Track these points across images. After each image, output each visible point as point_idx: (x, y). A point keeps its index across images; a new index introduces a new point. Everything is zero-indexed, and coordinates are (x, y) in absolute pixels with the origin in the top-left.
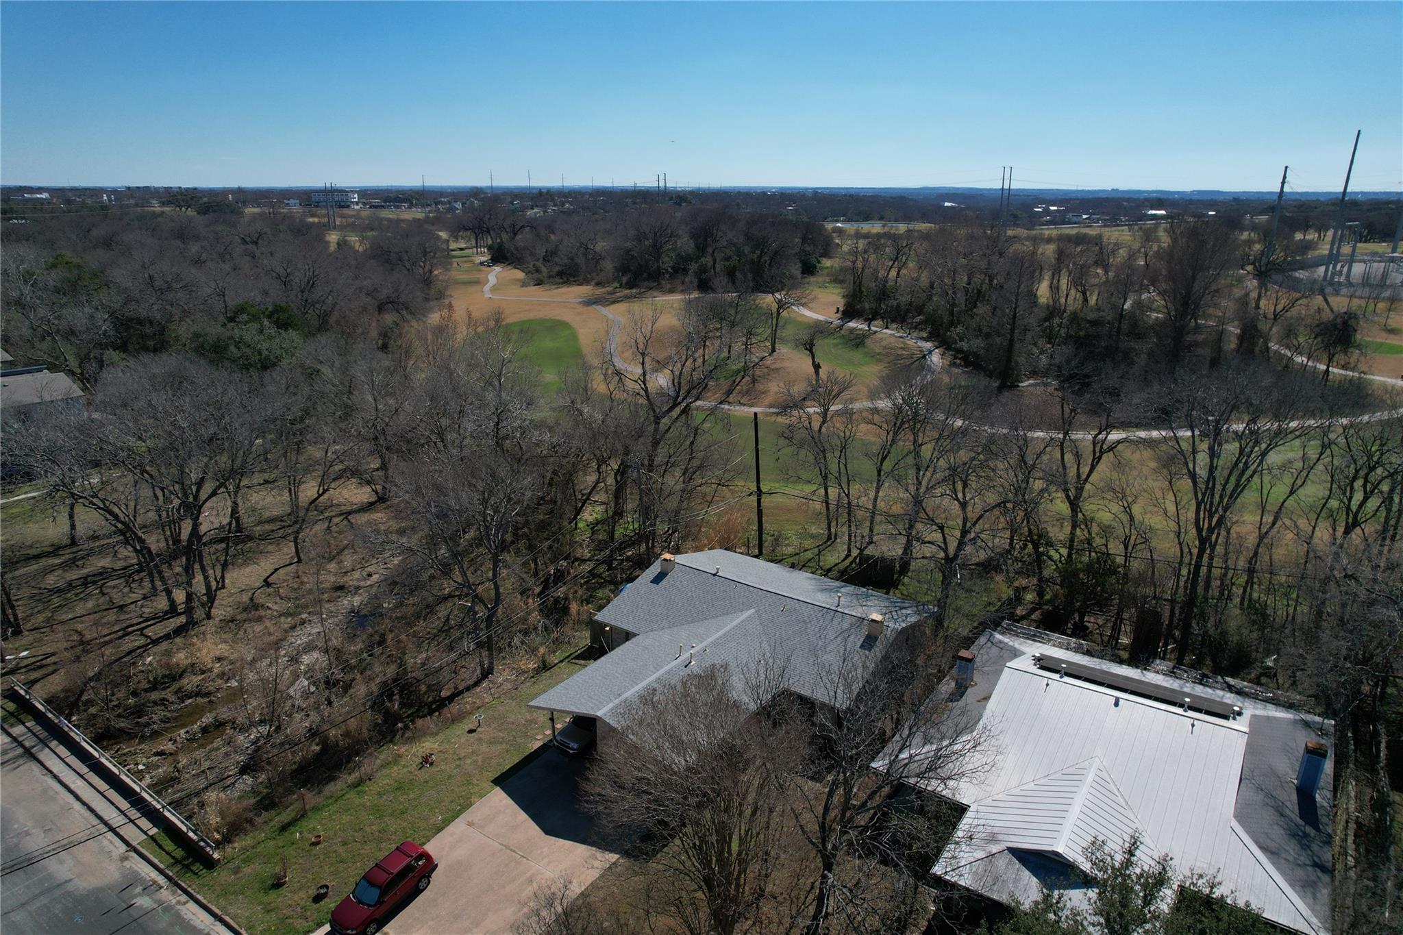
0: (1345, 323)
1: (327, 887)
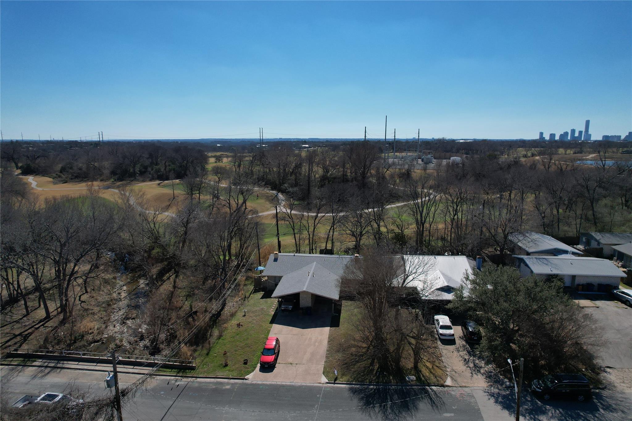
0: (408, 172)
1: (247, 360)
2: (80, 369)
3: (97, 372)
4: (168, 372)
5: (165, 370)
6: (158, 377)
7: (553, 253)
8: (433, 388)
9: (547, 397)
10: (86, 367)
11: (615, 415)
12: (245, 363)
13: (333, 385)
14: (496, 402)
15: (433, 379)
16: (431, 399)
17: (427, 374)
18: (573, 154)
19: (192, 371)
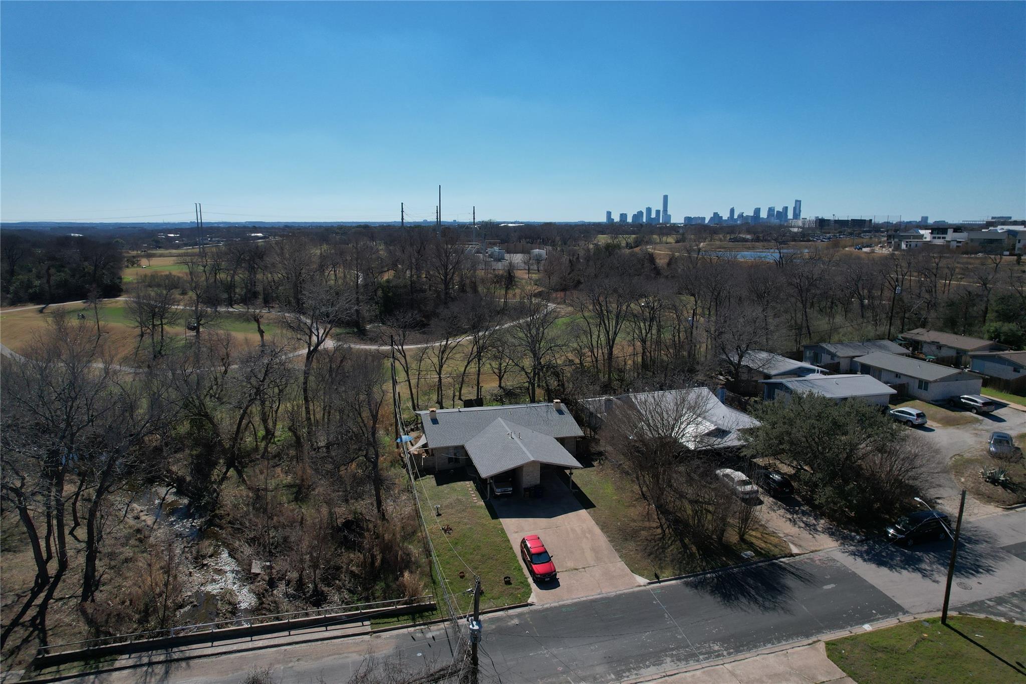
1: (508, 577)
2: (225, 653)
3: (263, 650)
4: (394, 622)
5: (386, 620)
6: (384, 635)
7: (796, 374)
8: (782, 560)
9: (910, 542)
10: (235, 647)
11: (981, 546)
12: (508, 583)
13: (658, 585)
14: (865, 560)
15: (776, 551)
16: (792, 573)
17: (765, 546)
18: (676, 242)
19: (434, 612)
